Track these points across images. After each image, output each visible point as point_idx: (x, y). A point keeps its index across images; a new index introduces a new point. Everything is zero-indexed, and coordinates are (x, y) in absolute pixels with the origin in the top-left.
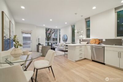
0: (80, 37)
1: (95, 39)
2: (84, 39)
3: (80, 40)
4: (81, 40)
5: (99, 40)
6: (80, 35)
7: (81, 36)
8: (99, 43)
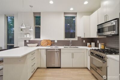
0: (25, 37)
1: (47, 41)
2: (31, 39)
3: (25, 41)
4: (27, 42)
5: (52, 41)
6: (26, 34)
7: (28, 36)
8: (51, 44)
